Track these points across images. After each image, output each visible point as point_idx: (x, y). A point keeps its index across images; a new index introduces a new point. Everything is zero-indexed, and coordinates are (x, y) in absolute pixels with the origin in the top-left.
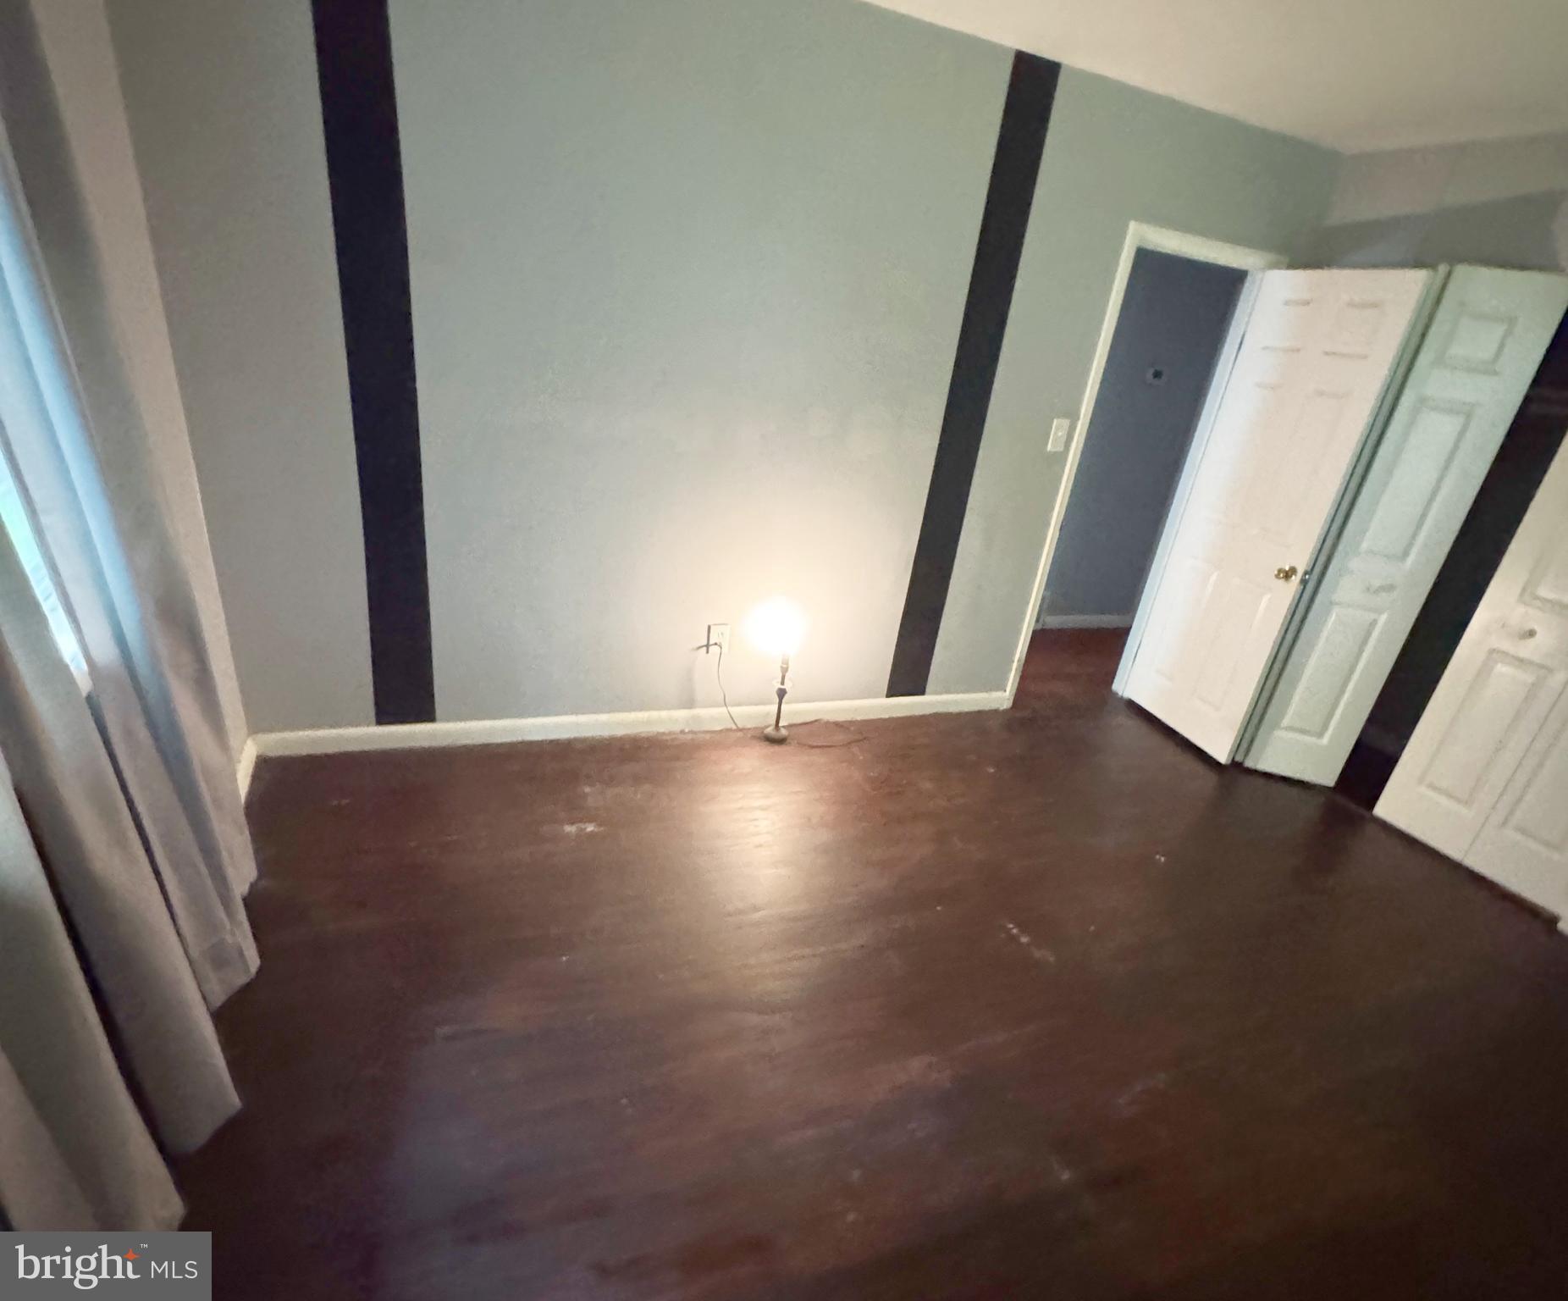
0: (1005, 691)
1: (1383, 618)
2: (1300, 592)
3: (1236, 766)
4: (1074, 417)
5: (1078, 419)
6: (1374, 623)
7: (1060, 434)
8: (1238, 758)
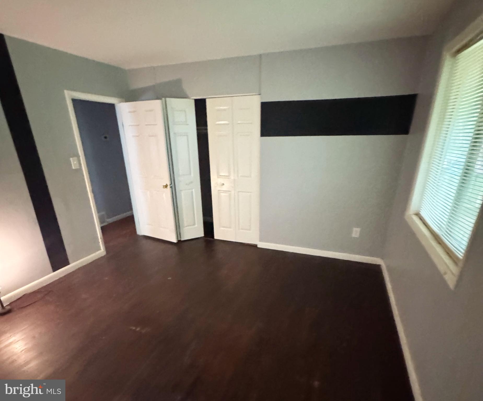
0: (101, 250)
1: (193, 190)
2: (171, 190)
3: (179, 242)
4: (78, 156)
5: (79, 156)
6: (192, 192)
7: (75, 162)
8: (179, 239)
